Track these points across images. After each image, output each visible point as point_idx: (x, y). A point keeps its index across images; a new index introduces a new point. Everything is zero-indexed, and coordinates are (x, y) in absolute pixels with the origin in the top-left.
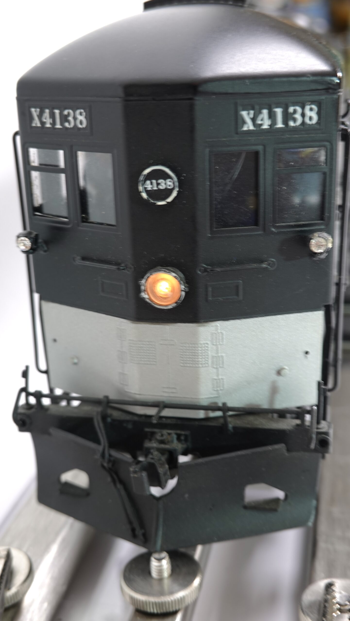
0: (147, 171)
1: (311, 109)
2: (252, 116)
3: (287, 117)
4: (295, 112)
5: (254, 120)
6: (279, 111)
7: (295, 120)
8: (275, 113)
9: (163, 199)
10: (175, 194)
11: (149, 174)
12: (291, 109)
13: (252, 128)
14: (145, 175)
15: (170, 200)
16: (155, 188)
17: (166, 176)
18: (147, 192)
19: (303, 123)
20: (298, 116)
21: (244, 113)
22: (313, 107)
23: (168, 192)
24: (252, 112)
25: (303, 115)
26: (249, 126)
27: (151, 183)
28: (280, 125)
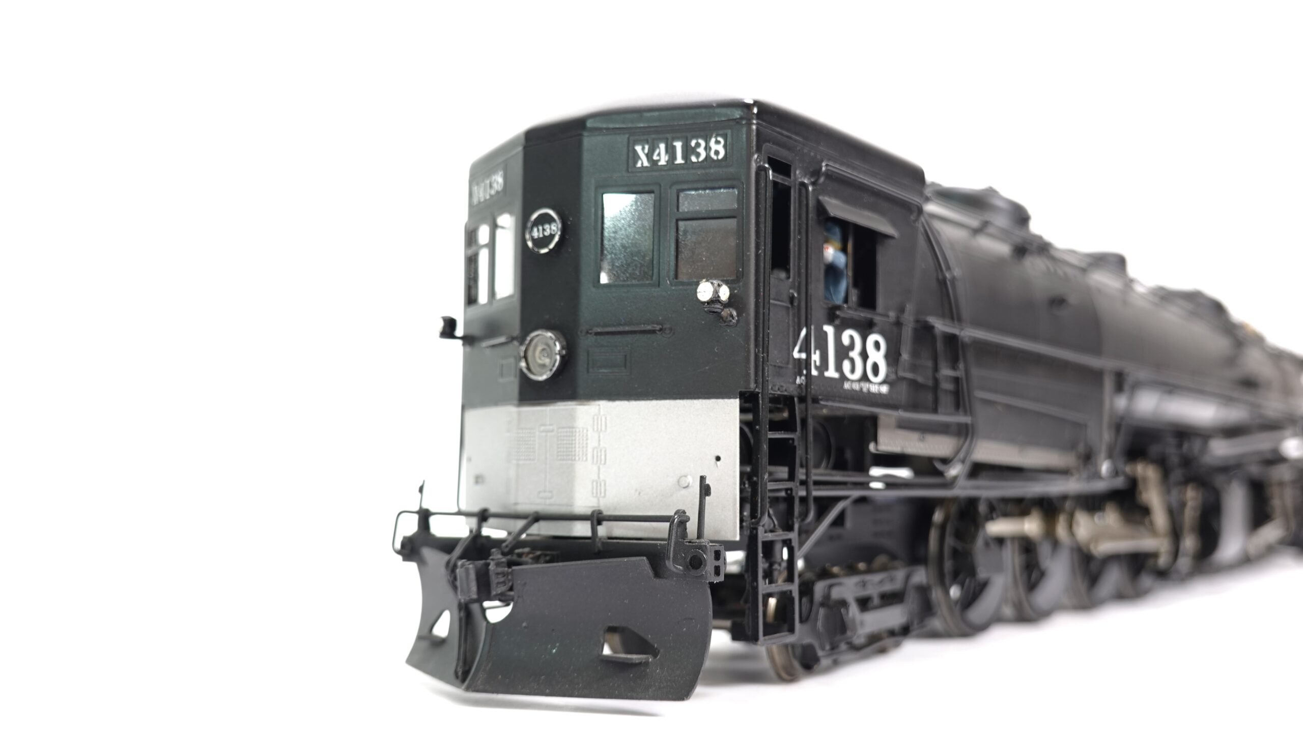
0: (535, 216)
1: (717, 142)
2: (646, 151)
3: (688, 151)
4: (698, 145)
5: (649, 156)
6: (678, 145)
7: (698, 155)
8: (674, 148)
9: (546, 246)
10: (556, 239)
11: (536, 219)
12: (693, 143)
13: (646, 164)
14: (532, 222)
15: (552, 246)
16: (541, 236)
17: (549, 219)
18: (533, 240)
19: (708, 157)
20: (701, 150)
21: (638, 148)
22: (719, 139)
23: (552, 236)
24: (647, 147)
25: (707, 148)
26: (644, 162)
27: (538, 230)
28: (679, 160)
